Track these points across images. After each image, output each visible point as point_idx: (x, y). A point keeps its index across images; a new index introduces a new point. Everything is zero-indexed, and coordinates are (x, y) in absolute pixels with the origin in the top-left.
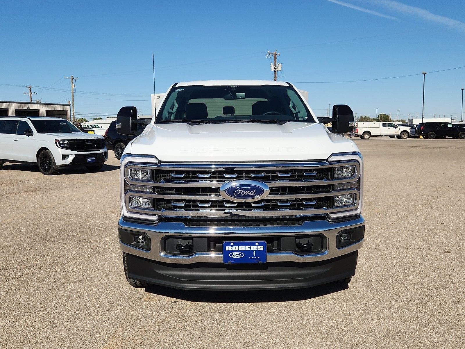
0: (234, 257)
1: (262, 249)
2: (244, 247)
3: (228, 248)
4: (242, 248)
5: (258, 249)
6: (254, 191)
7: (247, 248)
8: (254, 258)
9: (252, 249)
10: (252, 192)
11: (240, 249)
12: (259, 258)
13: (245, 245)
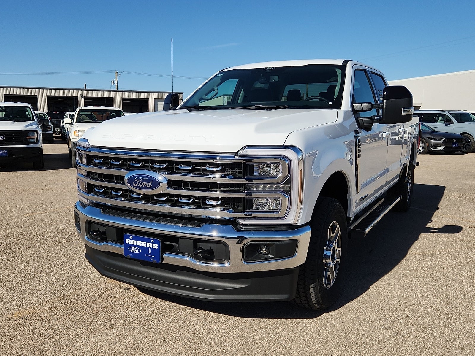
0: (132, 251)
1: (157, 248)
2: (141, 242)
3: (128, 241)
4: (139, 243)
5: (153, 247)
6: (151, 183)
7: (143, 244)
8: (149, 256)
9: (148, 246)
10: (149, 184)
11: (138, 244)
12: (154, 256)
13: (142, 240)
